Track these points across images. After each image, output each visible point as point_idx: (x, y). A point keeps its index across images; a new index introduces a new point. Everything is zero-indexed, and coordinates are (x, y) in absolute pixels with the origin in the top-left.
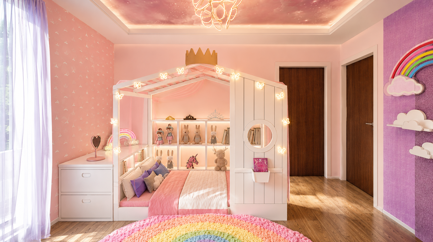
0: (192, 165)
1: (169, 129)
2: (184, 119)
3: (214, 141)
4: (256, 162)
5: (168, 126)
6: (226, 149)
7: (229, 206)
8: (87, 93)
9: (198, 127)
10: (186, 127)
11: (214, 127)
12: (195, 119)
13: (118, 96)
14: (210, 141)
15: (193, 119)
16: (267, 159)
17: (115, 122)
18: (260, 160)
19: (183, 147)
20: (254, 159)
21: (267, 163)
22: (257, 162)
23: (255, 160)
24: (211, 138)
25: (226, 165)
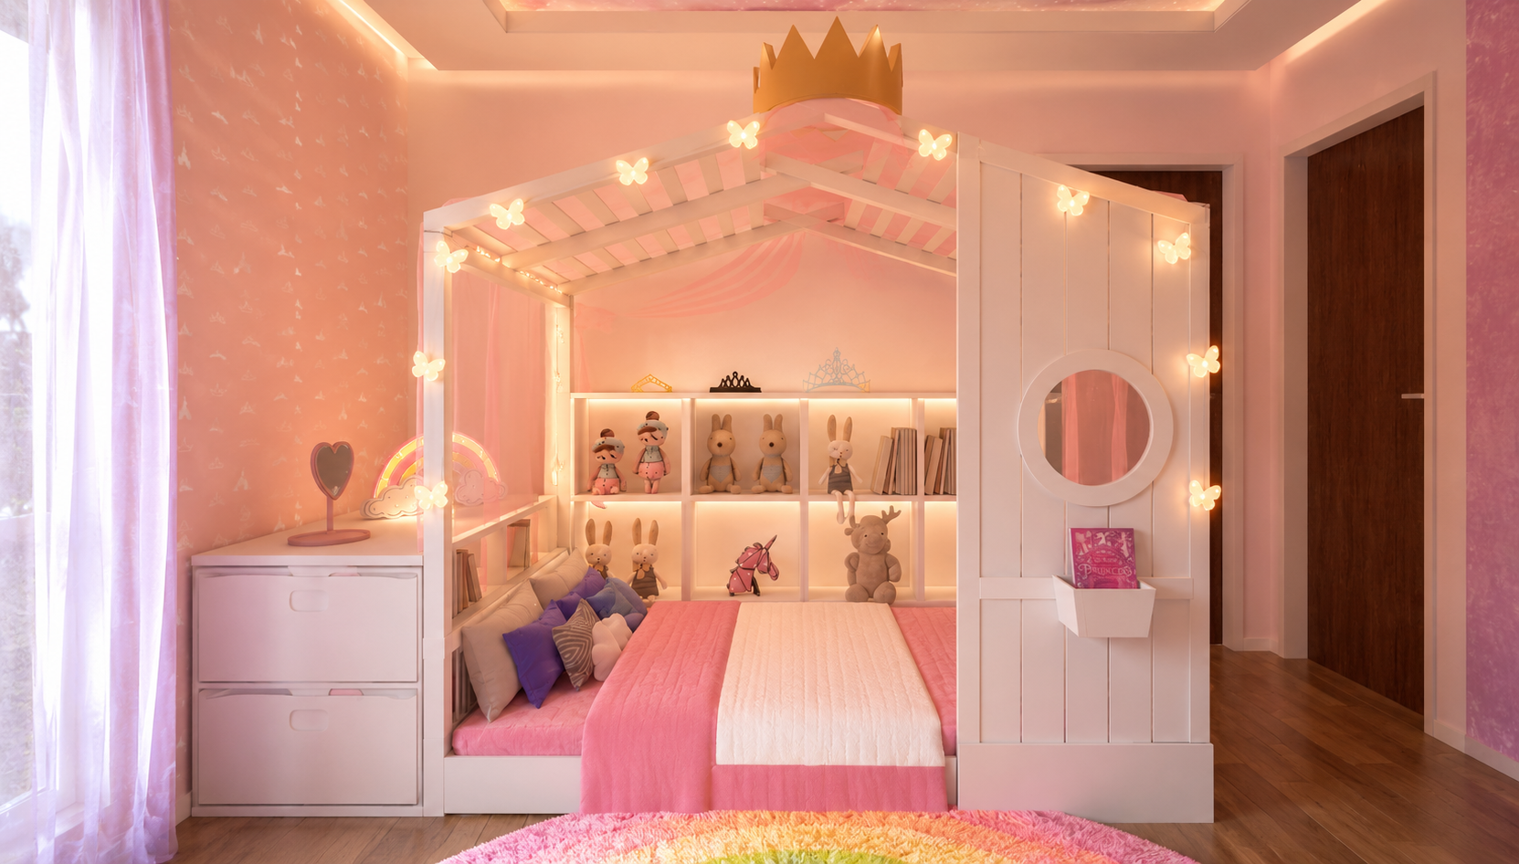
0: (754, 583)
1: (652, 430)
2: (713, 390)
3: (840, 482)
4: (1084, 546)
5: (642, 421)
6: (893, 514)
7: (950, 750)
8: (298, 273)
9: (773, 422)
10: (720, 422)
11: (841, 422)
12: (758, 390)
13: (442, 260)
14: (824, 478)
15: (748, 389)
16: (1130, 532)
17: (428, 367)
18: (1100, 535)
19: (709, 506)
20: (1074, 531)
21: (1132, 549)
22: (1090, 546)
23: (1080, 537)
24: (829, 470)
25: (897, 579)
